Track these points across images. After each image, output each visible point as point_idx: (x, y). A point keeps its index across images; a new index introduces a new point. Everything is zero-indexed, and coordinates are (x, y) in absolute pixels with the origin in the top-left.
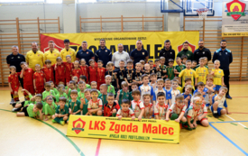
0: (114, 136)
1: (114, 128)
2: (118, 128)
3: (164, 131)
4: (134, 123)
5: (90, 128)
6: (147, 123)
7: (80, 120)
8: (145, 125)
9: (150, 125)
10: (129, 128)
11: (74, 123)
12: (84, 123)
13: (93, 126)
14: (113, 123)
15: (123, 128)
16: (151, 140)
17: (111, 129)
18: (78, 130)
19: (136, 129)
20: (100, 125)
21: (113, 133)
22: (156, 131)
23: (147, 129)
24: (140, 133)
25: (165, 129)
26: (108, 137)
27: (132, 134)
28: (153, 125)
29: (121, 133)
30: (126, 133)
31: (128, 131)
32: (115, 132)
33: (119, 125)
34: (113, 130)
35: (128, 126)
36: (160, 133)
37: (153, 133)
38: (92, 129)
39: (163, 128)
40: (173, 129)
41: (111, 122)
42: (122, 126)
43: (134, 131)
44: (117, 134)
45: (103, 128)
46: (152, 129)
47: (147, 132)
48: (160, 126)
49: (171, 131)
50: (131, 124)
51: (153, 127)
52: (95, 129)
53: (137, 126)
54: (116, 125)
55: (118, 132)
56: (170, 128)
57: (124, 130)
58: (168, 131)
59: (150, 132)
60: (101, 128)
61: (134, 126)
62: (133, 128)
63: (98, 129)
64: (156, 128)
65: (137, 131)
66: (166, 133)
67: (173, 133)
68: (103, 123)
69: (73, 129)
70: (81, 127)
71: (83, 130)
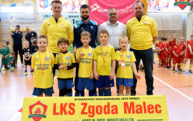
1: (86, 110)
2: (92, 111)
5: (55, 113)
6: (129, 101)
7: (39, 103)
8: (126, 104)
9: (132, 104)
10: (107, 109)
11: (31, 107)
12: (45, 107)
13: (58, 110)
14: (85, 105)
15: (99, 110)
17: (83, 113)
19: (115, 110)
20: (67, 109)
21: (86, 117)
23: (129, 108)
24: (121, 114)
25: (150, 107)
27: (111, 116)
28: (136, 102)
29: (97, 117)
30: (103, 116)
31: (105, 113)
32: (89, 116)
33: (93, 107)
34: (86, 113)
35: (105, 107)
36: (145, 112)
37: (138, 113)
38: (58, 114)
39: (149, 106)
40: (160, 107)
41: (82, 104)
42: (97, 107)
43: (113, 113)
44: (91, 118)
45: (72, 112)
46: (136, 109)
47: (129, 113)
48: (144, 103)
49: (159, 109)
50: (109, 104)
51: (137, 106)
52: (61, 114)
53: (116, 107)
54: (90, 107)
55: (93, 115)
56: (156, 106)
57: (101, 113)
58: (154, 110)
59: (134, 112)
60: (69, 112)
61: (112, 107)
62: (111, 109)
63: (66, 114)
64: (140, 106)
65: (117, 113)
66: (153, 112)
67: (160, 111)
68: (72, 105)
69: (30, 117)
70: (42, 113)
71: (45, 117)
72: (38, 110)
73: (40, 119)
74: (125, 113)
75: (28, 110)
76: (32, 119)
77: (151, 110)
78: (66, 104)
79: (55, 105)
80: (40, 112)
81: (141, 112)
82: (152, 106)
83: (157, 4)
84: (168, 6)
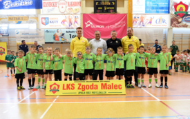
0: (81, 93)
1: (81, 87)
2: (84, 88)
3: (116, 87)
4: (95, 84)
5: (64, 89)
6: (104, 83)
7: (55, 84)
8: (102, 84)
9: (106, 84)
10: (92, 87)
11: (51, 86)
12: (59, 86)
13: (65, 87)
14: (80, 84)
15: (88, 87)
16: (107, 93)
17: (79, 88)
18: (54, 91)
20: (70, 87)
21: (81, 91)
22: (110, 87)
23: (104, 86)
24: (100, 89)
26: (77, 94)
27: (94, 90)
29: (86, 91)
30: (89, 90)
31: (91, 89)
34: (81, 89)
36: (113, 89)
37: (109, 89)
39: (115, 85)
40: (121, 86)
41: (78, 84)
44: (83, 91)
45: (73, 88)
46: (108, 87)
47: (104, 89)
48: (113, 84)
50: (93, 84)
53: (97, 85)
54: (83, 86)
56: (119, 85)
58: (118, 87)
59: (106, 89)
61: (95, 86)
63: (70, 89)
64: (110, 85)
67: (121, 88)
68: (73, 85)
70: (57, 89)
71: (58, 91)
74: (102, 89)
76: (51, 92)
78: (70, 84)
79: (64, 85)
82: (117, 85)
83: (142, 21)
84: (150, 22)
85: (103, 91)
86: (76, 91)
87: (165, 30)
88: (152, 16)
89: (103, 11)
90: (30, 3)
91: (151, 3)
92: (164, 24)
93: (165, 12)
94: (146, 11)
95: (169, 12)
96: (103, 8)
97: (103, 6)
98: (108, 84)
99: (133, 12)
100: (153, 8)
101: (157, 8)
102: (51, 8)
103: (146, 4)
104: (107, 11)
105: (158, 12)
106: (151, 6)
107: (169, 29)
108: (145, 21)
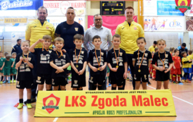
0: (98, 112)
1: (97, 102)
2: (102, 103)
3: (158, 102)
4: (121, 96)
5: (67, 105)
6: (137, 95)
7: (52, 96)
8: (134, 97)
9: (140, 97)
10: (116, 102)
12: (58, 100)
13: (70, 102)
14: (96, 97)
15: (109, 102)
16: (144, 114)
17: (93, 105)
19: (124, 103)
20: (79, 101)
21: (96, 109)
22: (148, 102)
23: (137, 101)
24: (130, 106)
26: (91, 114)
27: (120, 108)
29: (106, 108)
30: (112, 108)
31: (115, 105)
32: (100, 108)
33: (103, 99)
34: (96, 105)
35: (114, 99)
36: (153, 105)
37: (145, 105)
38: (70, 106)
39: (156, 99)
40: (166, 100)
41: (93, 97)
42: (107, 100)
43: (122, 105)
44: (101, 110)
45: (83, 104)
46: (143, 101)
47: (138, 105)
48: (151, 96)
49: (165, 102)
50: (117, 97)
51: (144, 99)
52: (73, 105)
53: (125, 99)
54: (100, 99)
55: (103, 107)
56: (163, 99)
57: (110, 105)
58: (161, 103)
59: (141, 105)
60: (81, 104)
61: (121, 99)
62: (120, 102)
63: (77, 105)
64: (148, 99)
65: (125, 105)
66: (160, 105)
67: (167, 104)
68: (83, 98)
69: (43, 108)
70: (55, 105)
71: (58, 108)
72: (52, 102)
73: (53, 110)
74: (134, 105)
75: (42, 102)
76: (45, 110)
77: (158, 103)
78: (77, 97)
79: (67, 97)
80: (53, 104)
81: (149, 105)
82: (159, 99)
83: (154, 24)
84: (163, 26)
85: (137, 108)
86: (89, 109)
87: (180, 34)
88: (165, 19)
89: (110, 13)
90: (30, 4)
91: (163, 4)
92: (179, 27)
93: (180, 14)
94: (158, 14)
95: (183, 15)
96: (111, 10)
97: (110, 8)
98: (144, 96)
99: (144, 15)
100: (165, 10)
101: (170, 10)
102: (53, 9)
103: (158, 6)
104: (115, 13)
105: (171, 14)
106: (164, 7)
107: (184, 33)
108: (157, 24)
